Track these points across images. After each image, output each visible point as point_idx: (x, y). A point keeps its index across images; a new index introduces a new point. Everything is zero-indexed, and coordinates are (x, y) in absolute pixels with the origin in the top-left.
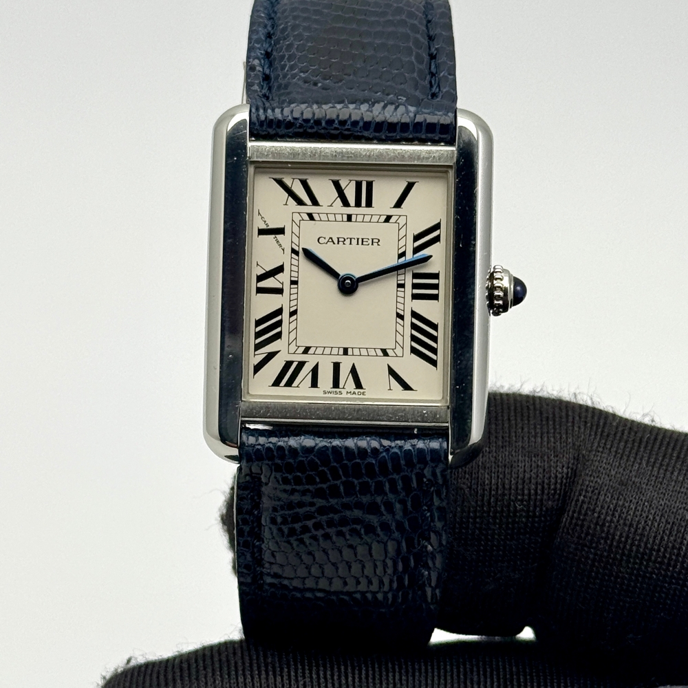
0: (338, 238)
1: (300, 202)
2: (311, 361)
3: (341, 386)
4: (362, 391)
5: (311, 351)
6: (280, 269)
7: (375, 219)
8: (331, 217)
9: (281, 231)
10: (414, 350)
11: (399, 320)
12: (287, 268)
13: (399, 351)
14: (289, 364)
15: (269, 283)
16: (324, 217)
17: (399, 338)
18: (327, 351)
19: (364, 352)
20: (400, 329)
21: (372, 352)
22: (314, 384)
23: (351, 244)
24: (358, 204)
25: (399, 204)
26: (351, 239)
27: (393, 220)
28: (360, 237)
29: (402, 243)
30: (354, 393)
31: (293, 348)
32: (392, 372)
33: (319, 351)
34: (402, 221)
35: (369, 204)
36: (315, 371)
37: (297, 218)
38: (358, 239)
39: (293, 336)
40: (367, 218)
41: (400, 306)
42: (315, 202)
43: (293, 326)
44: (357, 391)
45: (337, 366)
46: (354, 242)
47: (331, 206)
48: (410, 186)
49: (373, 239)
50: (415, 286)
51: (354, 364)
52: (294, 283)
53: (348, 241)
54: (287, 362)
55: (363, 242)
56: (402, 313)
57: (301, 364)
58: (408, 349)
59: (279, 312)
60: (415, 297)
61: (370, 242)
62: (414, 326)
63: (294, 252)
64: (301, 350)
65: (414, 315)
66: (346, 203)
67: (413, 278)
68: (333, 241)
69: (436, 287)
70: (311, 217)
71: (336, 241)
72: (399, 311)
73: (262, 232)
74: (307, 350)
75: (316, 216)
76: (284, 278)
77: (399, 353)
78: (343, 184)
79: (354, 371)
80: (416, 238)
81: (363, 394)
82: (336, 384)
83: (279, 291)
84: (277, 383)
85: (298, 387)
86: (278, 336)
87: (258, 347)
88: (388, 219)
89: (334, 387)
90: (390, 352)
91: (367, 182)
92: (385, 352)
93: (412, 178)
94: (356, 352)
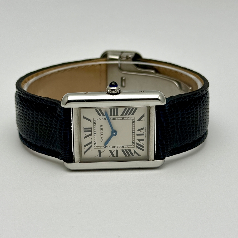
0: (101, 136)
1: (91, 147)
2: (137, 141)
3: (143, 133)
4: (145, 128)
5: (134, 141)
6: (110, 151)
7: (95, 127)
8: (95, 138)
9: (99, 151)
10: (133, 114)
11: (124, 119)
12: (110, 149)
14: (137, 147)
15: (114, 153)
16: (95, 140)
17: (129, 118)
18: (133, 137)
19: (133, 128)
20: (126, 118)
21: (133, 126)
22: (143, 140)
23: (102, 133)
24: (91, 131)
25: (90, 121)
27: (95, 122)
28: (100, 130)
29: (101, 119)
30: (145, 130)
31: (133, 146)
32: (139, 120)
33: (133, 139)
34: (95, 119)
35: (91, 128)
36: (139, 140)
37: (95, 147)
38: (101, 131)
39: (129, 147)
40: (95, 129)
41: (120, 119)
42: (91, 143)
43: (126, 147)
44: (145, 129)
45: (138, 135)
46: (102, 132)
47: (92, 139)
48: (84, 118)
49: (101, 127)
50: (114, 115)
51: (137, 130)
52: (114, 147)
53: (102, 134)
55: (102, 130)
56: (122, 118)
57: (137, 144)
58: (132, 116)
59: (123, 150)
60: (117, 115)
61: (101, 128)
62: (126, 115)
63: (105, 148)
64: (133, 144)
65: (122, 115)
66: (91, 135)
67: (112, 116)
69: (114, 109)
70: (95, 144)
71: (102, 137)
73: (100, 156)
75: (95, 142)
76: (113, 150)
77: (134, 118)
78: (85, 136)
79: (139, 130)
80: (100, 115)
82: (143, 135)
83: (117, 151)
84: (143, 150)
85: (144, 145)
86: (130, 150)
87: (133, 155)
88: (95, 123)
89: (144, 135)
90: (133, 121)
91: (84, 129)
92: (133, 122)
93: (82, 117)
94: (133, 130)
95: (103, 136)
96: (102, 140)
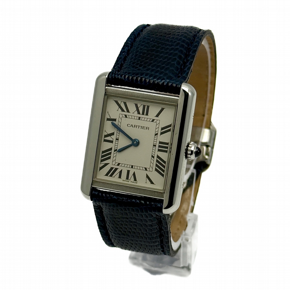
0: (135, 125)
1: (123, 110)
2: (120, 168)
3: (129, 179)
4: (136, 182)
5: (120, 165)
6: (113, 134)
7: (148, 120)
8: (133, 117)
9: (115, 120)
10: (156, 170)
11: (152, 158)
12: (115, 134)
13: (151, 169)
14: (112, 168)
15: (108, 138)
16: (130, 117)
17: (152, 165)
18: (126, 166)
19: (138, 168)
20: (152, 161)
21: (141, 168)
22: (120, 177)
23: (139, 128)
24: (143, 114)
25: (157, 116)
26: (139, 126)
27: (155, 121)
29: (157, 130)
31: (114, 163)
32: (148, 177)
33: (123, 165)
34: (158, 122)
35: (147, 114)
36: (121, 172)
37: (121, 116)
38: (141, 126)
39: (114, 158)
40: (146, 119)
41: (153, 153)
42: (128, 111)
43: (115, 155)
44: (134, 181)
45: (128, 171)
47: (133, 113)
48: (162, 109)
49: (147, 127)
50: (159, 146)
51: (134, 172)
52: (117, 139)
53: (138, 127)
54: (111, 167)
55: (143, 128)
56: (154, 155)
57: (116, 169)
58: (154, 169)
59: (111, 149)
60: (159, 150)
61: (146, 128)
62: (157, 161)
64: (117, 164)
65: (158, 157)
66: (139, 113)
67: (159, 144)
68: (132, 126)
69: (167, 148)
70: (126, 116)
71: (134, 126)
72: (153, 155)
73: (108, 119)
74: (119, 164)
75: (128, 116)
76: (114, 137)
78: (139, 106)
79: (134, 174)
80: (162, 129)
81: (137, 183)
83: (112, 142)
84: (107, 175)
85: (114, 177)
86: (109, 158)
87: (102, 161)
88: (153, 120)
89: (126, 179)
90: (148, 169)
91: (147, 106)
92: (146, 169)
93: (163, 106)
94: (136, 167)
95: (134, 128)
96: (129, 125)
